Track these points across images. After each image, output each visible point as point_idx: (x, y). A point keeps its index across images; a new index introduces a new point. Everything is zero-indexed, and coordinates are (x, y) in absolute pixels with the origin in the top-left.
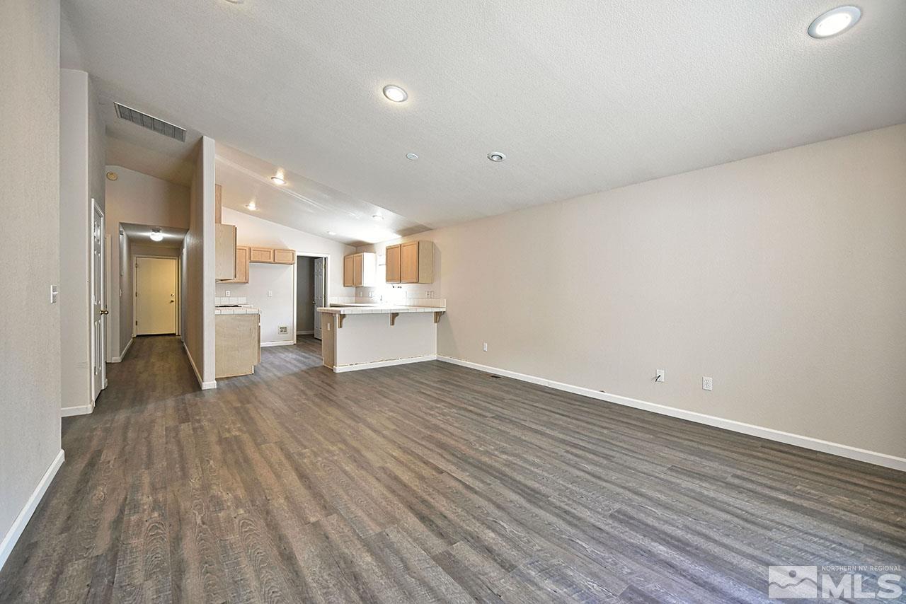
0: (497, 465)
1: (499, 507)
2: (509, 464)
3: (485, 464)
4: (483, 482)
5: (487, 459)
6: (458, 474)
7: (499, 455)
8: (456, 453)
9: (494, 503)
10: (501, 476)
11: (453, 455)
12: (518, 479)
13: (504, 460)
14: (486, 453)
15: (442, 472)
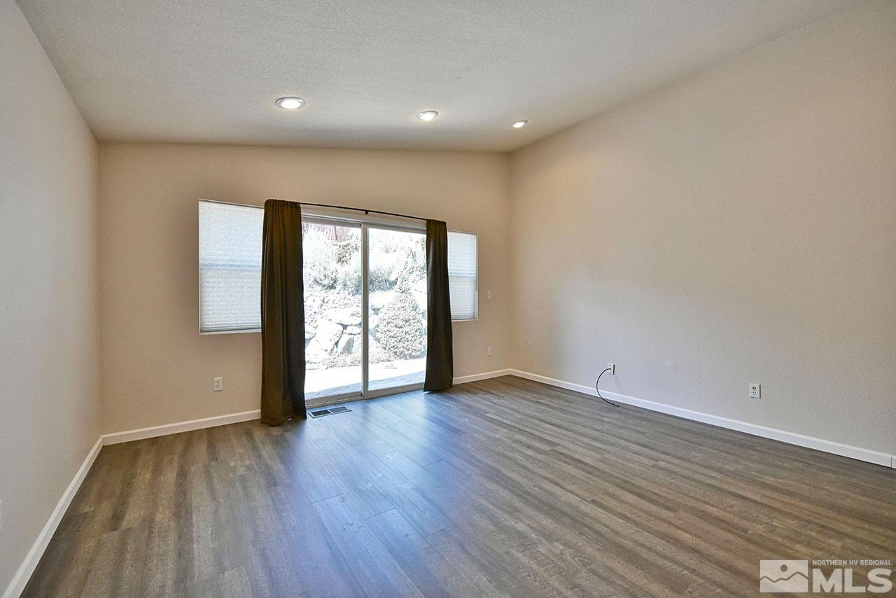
0: (532, 512)
1: (525, 467)
2: (514, 512)
3: (547, 514)
4: (541, 488)
5: (545, 522)
6: (574, 500)
7: (530, 531)
8: (594, 536)
9: (529, 470)
10: (524, 495)
11: (598, 533)
12: (506, 492)
13: (522, 521)
14: (550, 537)
15: (593, 502)
